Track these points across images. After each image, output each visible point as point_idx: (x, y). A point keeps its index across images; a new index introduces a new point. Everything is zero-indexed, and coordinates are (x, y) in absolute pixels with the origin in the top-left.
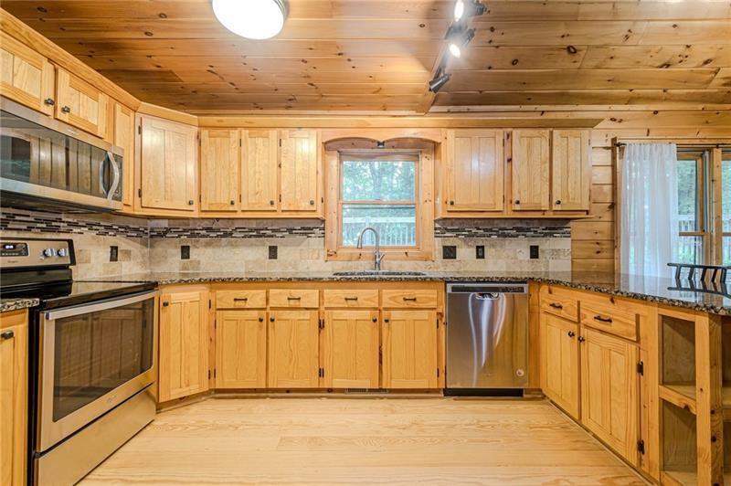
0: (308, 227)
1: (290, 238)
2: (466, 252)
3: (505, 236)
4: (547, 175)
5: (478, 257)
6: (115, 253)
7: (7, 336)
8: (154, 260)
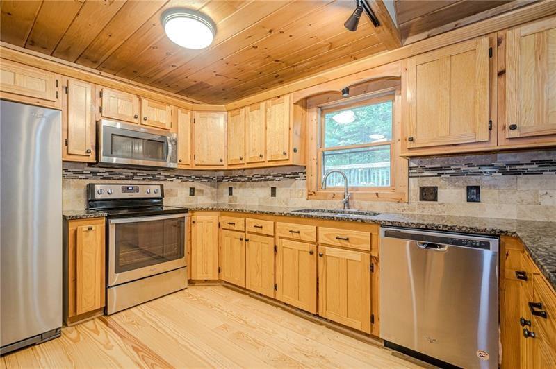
0: (295, 172)
1: (284, 181)
2: (451, 194)
3: (518, 173)
5: (469, 200)
6: (192, 192)
7: (90, 229)
8: (219, 196)
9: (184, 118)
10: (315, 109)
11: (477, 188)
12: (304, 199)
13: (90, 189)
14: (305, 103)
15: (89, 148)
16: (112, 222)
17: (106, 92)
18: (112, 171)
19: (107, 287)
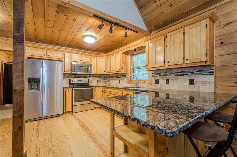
0: (124, 75)
1: (122, 78)
2: (162, 82)
3: (178, 75)
5: (166, 84)
6: (98, 81)
7: (69, 90)
8: (106, 82)
9: (94, 59)
10: (130, 55)
11: (168, 80)
12: (127, 84)
13: (70, 80)
15: (69, 70)
16: (74, 89)
17: (73, 55)
18: (75, 76)
19: (73, 106)
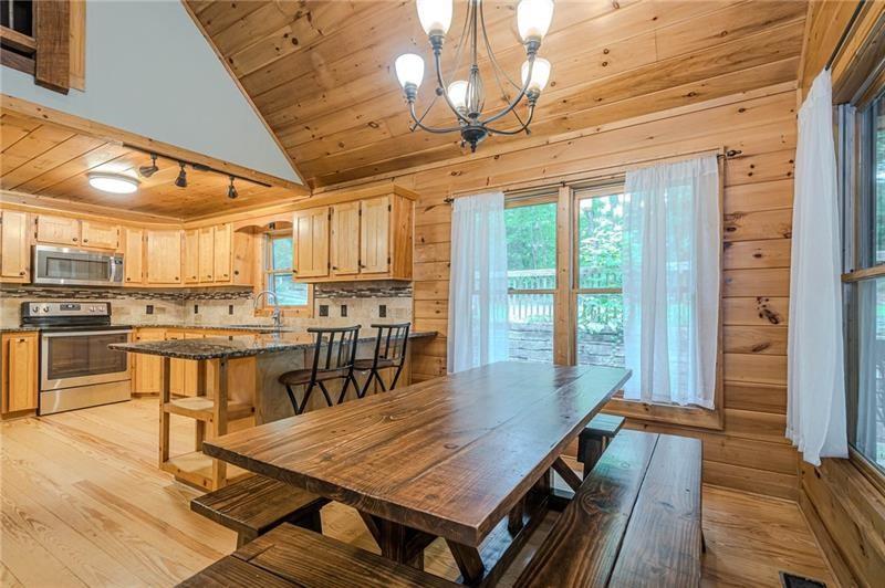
0: (245, 291)
1: (240, 300)
2: (334, 311)
3: (362, 296)
4: (357, 243)
5: (342, 315)
6: (150, 309)
7: (22, 341)
8: (186, 313)
9: (134, 236)
11: (345, 306)
12: (253, 316)
13: (25, 307)
14: (253, 231)
15: (23, 270)
16: (45, 335)
17: (42, 218)
18: (50, 291)
19: (40, 391)
